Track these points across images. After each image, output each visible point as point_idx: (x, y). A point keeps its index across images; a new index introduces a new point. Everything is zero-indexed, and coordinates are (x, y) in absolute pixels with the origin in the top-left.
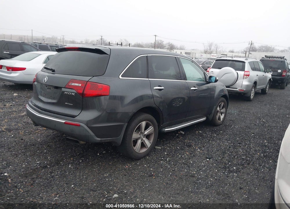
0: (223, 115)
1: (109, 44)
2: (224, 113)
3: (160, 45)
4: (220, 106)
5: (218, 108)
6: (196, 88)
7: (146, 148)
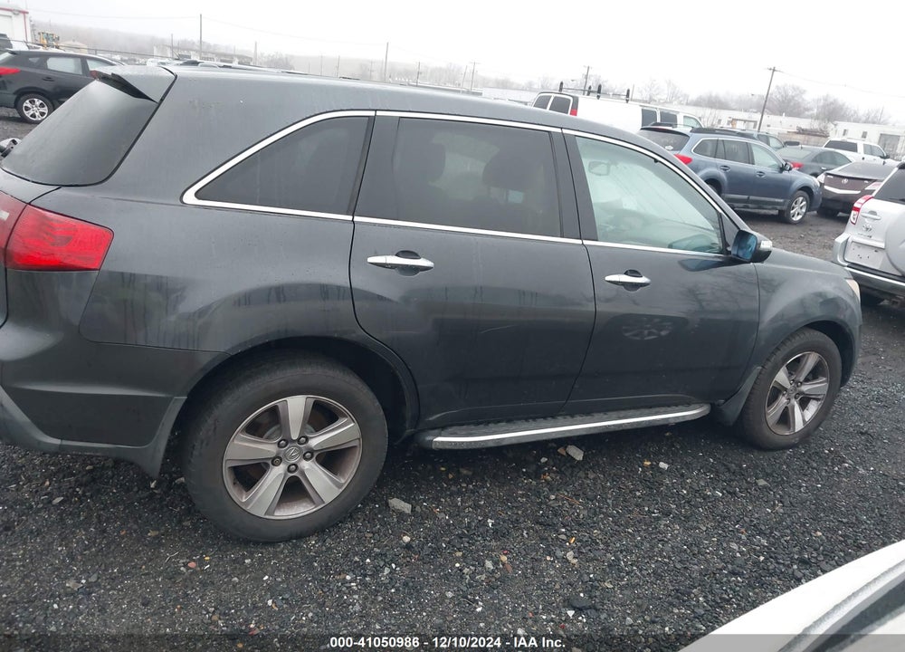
0: (813, 408)
1: (561, 89)
2: (817, 400)
3: (792, 104)
4: (793, 368)
5: (782, 377)
6: (643, 280)
7: (312, 501)
